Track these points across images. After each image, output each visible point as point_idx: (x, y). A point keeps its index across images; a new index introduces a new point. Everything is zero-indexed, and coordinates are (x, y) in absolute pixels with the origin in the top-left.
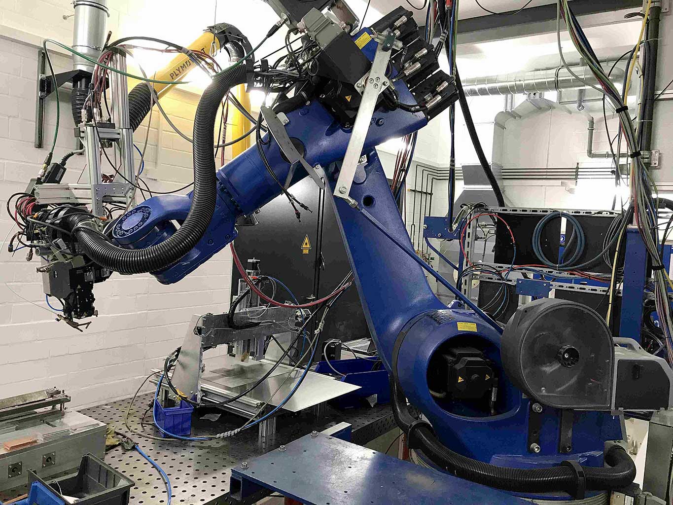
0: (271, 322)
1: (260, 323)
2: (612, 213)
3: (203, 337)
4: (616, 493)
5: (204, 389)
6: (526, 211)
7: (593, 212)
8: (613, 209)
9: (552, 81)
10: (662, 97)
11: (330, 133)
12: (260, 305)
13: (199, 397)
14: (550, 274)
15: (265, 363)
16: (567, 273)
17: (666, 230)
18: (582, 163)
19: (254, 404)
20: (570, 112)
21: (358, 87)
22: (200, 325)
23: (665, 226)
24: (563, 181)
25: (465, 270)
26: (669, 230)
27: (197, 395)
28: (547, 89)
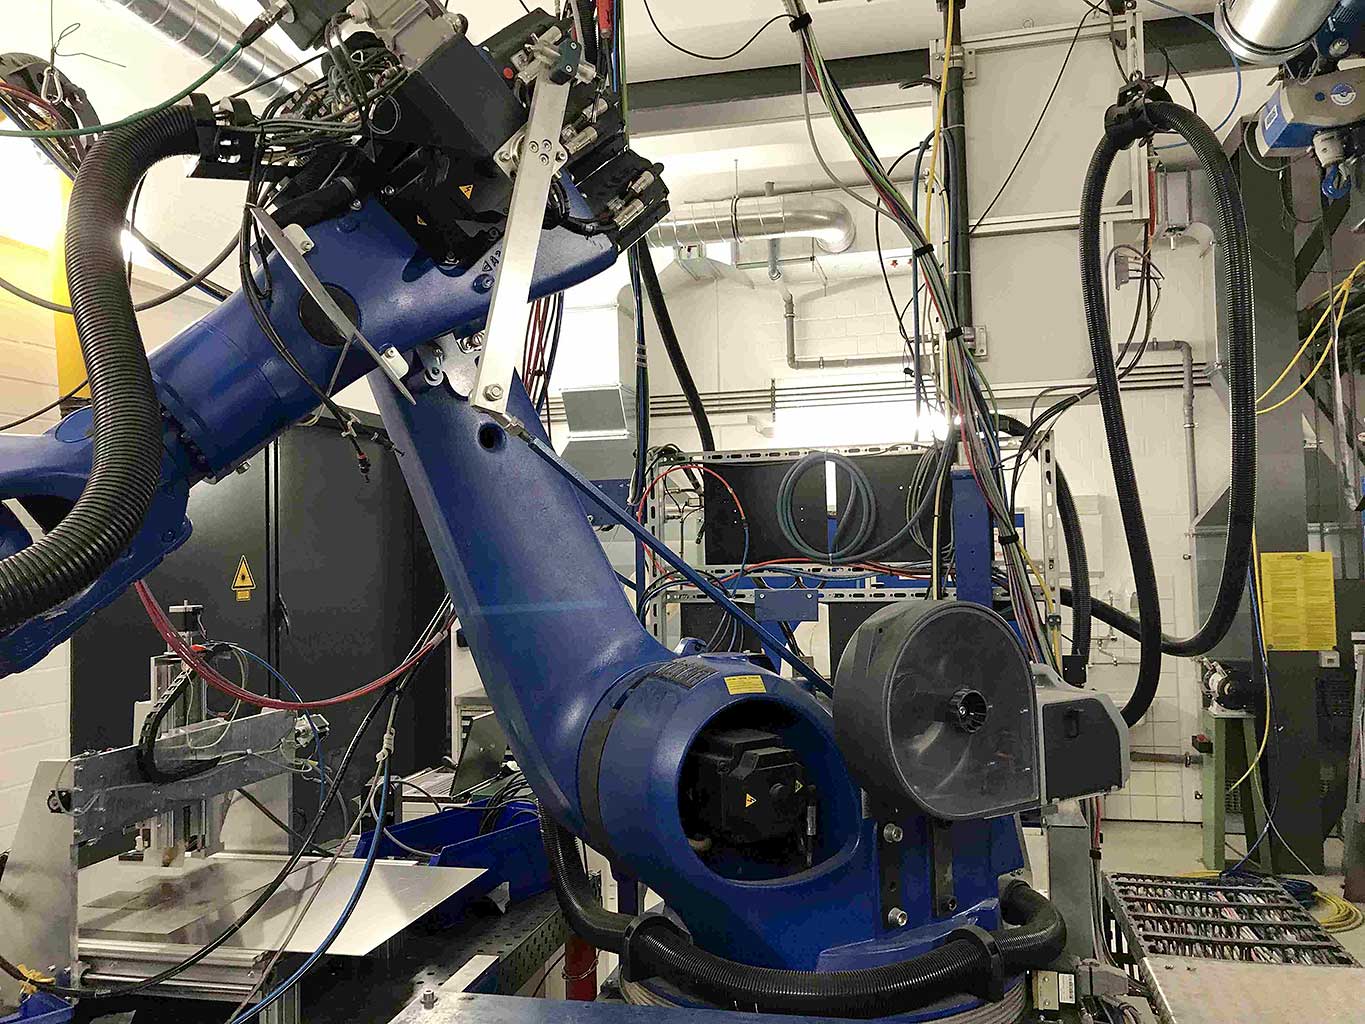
0: (241, 755)
1: (219, 759)
2: (915, 447)
3: (77, 816)
4: (1042, 974)
5: (88, 954)
6: (759, 455)
7: (883, 448)
8: (916, 440)
9: (729, 221)
10: (978, 231)
11: (412, 274)
12: (209, 717)
13: (76, 976)
14: (816, 573)
15: (225, 862)
16: (847, 568)
17: (1016, 470)
18: (780, 379)
19: (246, 960)
20: (752, 285)
21: (504, 160)
22: (67, 783)
23: (1011, 464)
24: (750, 414)
25: (649, 588)
26: (1021, 468)
27: (69, 972)
28: (716, 237)
